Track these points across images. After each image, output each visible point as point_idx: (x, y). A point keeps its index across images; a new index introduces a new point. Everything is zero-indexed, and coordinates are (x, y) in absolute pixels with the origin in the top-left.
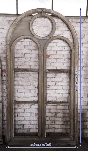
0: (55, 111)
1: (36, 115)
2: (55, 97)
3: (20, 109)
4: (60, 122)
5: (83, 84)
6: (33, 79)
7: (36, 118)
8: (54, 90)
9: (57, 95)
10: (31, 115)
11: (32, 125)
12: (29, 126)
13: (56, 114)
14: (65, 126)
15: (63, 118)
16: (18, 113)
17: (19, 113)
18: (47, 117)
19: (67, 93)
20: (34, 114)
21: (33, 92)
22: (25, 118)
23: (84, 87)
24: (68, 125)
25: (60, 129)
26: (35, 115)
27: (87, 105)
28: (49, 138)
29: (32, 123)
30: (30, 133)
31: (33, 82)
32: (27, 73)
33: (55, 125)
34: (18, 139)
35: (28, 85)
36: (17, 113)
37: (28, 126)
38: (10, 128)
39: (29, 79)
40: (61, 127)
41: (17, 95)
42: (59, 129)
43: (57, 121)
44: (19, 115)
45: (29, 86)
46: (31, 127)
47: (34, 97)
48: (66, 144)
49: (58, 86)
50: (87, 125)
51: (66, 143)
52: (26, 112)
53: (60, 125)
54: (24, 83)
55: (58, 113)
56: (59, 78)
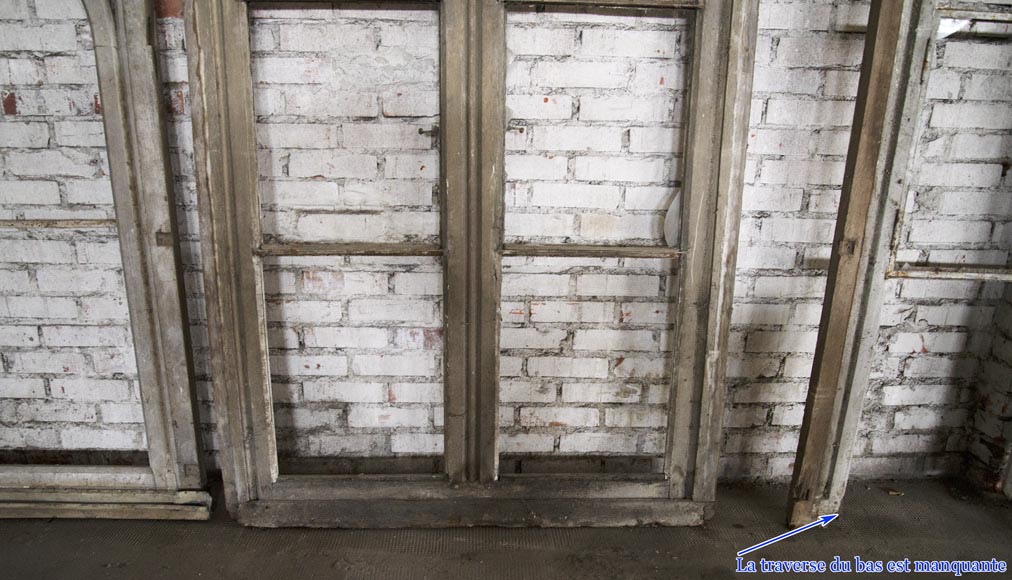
0: (566, 312)
1: (428, 338)
2: (569, 211)
3: (311, 297)
4: (595, 388)
5: (781, 112)
6: (399, 67)
7: (433, 364)
8: (561, 161)
9: (579, 196)
10: (392, 342)
11: (404, 411)
12: (386, 417)
13: (571, 334)
14: (631, 413)
15: (620, 360)
16: (301, 329)
17: (311, 326)
18: (505, 352)
19: (660, 179)
20: (413, 334)
21: (401, 175)
22: (350, 363)
23: (789, 133)
24: (652, 406)
25: (597, 429)
26: (421, 337)
27: (790, 272)
28: (518, 489)
29: (404, 392)
30: (395, 456)
31: (403, 89)
32: (356, 21)
33: (563, 404)
34: (308, 492)
35: (368, 119)
36: (294, 328)
37: (377, 412)
38: (250, 420)
39: (365, 65)
40: (602, 420)
41: (289, 194)
42: (587, 434)
43: (578, 380)
44: (308, 343)
45: (369, 126)
46: (396, 418)
47: (413, 208)
48: (633, 523)
49: (590, 123)
50: (774, 405)
51: (636, 513)
52: (355, 316)
53: (595, 405)
54: (334, 101)
55: (582, 326)
56: (603, 60)
